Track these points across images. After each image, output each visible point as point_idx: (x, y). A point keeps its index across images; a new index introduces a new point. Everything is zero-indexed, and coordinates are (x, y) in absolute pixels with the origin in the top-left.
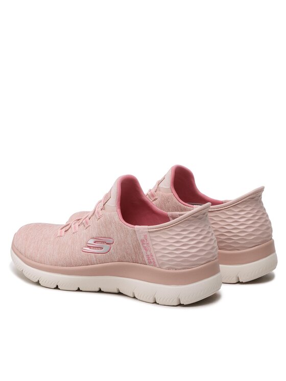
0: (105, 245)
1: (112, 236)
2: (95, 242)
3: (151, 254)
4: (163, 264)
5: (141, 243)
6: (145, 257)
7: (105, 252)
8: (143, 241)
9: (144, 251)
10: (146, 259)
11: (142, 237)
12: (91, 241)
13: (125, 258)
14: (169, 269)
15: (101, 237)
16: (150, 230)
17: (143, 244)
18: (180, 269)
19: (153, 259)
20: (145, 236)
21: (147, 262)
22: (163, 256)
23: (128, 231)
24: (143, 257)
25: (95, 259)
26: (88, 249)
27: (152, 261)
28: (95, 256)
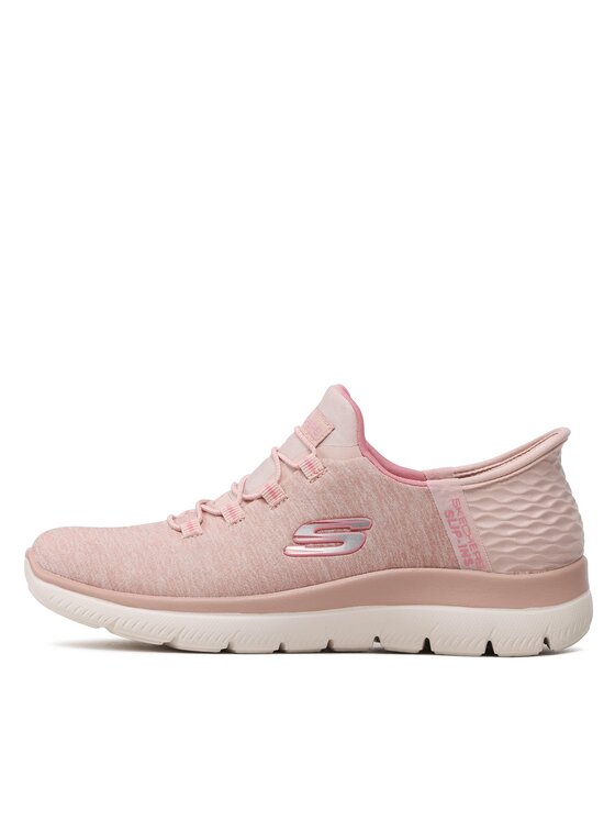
0: (348, 533)
1: (365, 511)
2: (316, 532)
3: (471, 541)
4: (500, 562)
5: (444, 519)
6: (457, 550)
7: (353, 549)
8: (449, 513)
9: (453, 537)
10: (458, 553)
11: (448, 505)
12: (308, 531)
13: (405, 558)
14: (515, 571)
15: (334, 518)
16: (465, 487)
17: (449, 522)
18: (541, 571)
19: (475, 553)
20: (456, 502)
21: (461, 561)
22: (502, 544)
23: (410, 494)
24: (451, 550)
25: (325, 569)
26: (302, 548)
27: (473, 557)
28: (327, 563)
